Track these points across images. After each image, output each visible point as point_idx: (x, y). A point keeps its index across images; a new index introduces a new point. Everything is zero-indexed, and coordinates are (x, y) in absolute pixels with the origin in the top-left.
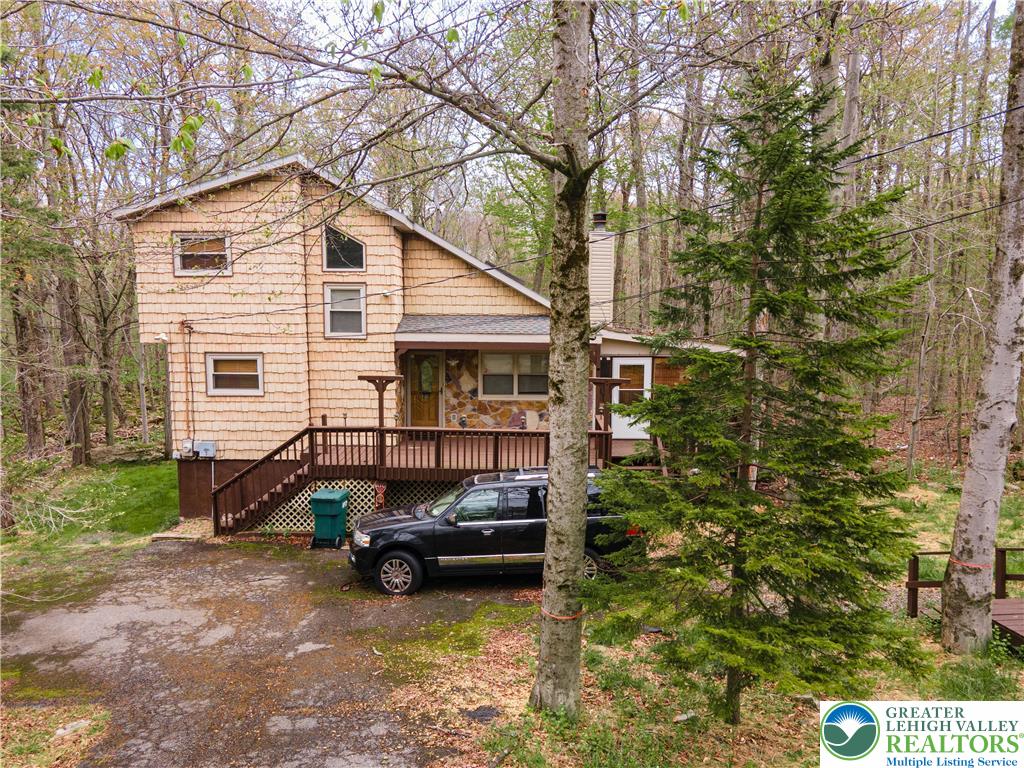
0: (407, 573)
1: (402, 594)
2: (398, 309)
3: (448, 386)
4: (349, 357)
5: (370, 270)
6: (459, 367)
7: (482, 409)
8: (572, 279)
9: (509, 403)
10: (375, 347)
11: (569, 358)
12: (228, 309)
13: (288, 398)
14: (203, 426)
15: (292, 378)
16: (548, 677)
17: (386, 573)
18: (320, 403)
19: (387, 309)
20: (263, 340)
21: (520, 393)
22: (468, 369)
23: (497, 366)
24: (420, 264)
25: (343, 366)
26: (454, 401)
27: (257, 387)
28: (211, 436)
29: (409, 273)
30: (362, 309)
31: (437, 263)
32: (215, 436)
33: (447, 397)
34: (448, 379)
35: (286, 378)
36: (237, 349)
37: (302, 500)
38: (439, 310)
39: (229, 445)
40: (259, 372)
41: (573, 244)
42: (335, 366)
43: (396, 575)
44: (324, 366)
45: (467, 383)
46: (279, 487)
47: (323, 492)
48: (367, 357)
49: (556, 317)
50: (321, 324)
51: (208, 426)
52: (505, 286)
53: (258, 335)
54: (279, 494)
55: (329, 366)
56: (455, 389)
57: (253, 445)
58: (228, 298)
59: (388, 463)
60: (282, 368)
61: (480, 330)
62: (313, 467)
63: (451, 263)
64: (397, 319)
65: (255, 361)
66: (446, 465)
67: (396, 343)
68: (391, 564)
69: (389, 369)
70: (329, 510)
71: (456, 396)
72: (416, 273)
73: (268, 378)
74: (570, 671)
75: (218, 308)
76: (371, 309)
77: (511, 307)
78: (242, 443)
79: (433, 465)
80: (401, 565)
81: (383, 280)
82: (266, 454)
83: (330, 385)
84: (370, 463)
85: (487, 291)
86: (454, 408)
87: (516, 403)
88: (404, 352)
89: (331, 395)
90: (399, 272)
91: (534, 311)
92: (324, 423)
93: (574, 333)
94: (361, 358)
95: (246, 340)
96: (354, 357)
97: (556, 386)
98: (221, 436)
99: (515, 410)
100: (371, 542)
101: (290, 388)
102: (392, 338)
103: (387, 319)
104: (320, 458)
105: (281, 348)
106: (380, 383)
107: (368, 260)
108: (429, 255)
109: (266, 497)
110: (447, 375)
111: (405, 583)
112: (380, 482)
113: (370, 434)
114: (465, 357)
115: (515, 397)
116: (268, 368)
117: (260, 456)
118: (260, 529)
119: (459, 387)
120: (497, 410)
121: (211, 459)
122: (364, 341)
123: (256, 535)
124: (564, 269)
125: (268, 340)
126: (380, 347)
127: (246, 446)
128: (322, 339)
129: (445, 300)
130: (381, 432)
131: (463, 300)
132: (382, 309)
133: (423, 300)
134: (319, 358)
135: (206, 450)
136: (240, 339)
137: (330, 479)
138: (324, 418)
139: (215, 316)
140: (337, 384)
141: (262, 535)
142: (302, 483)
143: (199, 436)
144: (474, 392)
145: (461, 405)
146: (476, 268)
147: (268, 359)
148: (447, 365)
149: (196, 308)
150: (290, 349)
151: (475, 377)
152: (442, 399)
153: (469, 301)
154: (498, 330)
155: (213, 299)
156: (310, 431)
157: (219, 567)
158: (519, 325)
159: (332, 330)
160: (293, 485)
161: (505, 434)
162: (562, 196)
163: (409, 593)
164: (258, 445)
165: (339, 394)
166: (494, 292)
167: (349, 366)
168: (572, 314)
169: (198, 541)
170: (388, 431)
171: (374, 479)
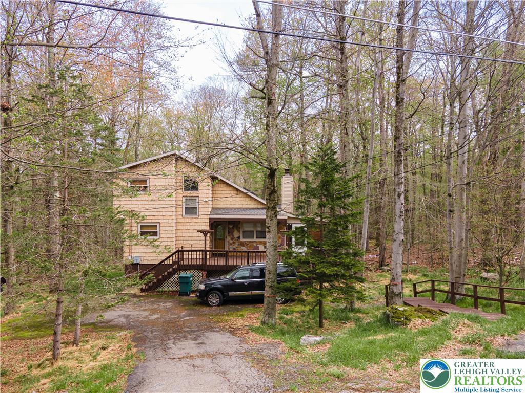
0: (218, 298)
1: (216, 306)
2: (210, 206)
3: (229, 236)
4: (191, 224)
5: (200, 192)
6: (233, 228)
7: (242, 244)
8: (272, 197)
9: (253, 242)
10: (201, 220)
11: (271, 220)
12: (147, 206)
13: (169, 240)
14: (135, 251)
15: (170, 232)
16: (267, 314)
17: (210, 299)
18: (180, 242)
19: (207, 206)
20: (160, 217)
21: (257, 238)
22: (237, 229)
23: (248, 228)
24: (218, 189)
25: (189, 228)
26: (231, 241)
27: (157, 236)
28: (138, 255)
29: (214, 192)
30: (197, 206)
31: (225, 188)
32: (140, 255)
33: (228, 239)
34: (229, 233)
35: (168, 232)
36: (150, 221)
37: (175, 278)
38: (225, 206)
39: (145, 258)
40: (158, 230)
41: (272, 188)
42: (186, 228)
43: (214, 299)
44: (182, 228)
45: (236, 234)
46: (166, 273)
47: (183, 274)
48: (199, 224)
49: (268, 209)
50: (180, 211)
51: (137, 251)
52: (251, 197)
53: (158, 216)
54: (166, 276)
55: (184, 227)
56: (231, 236)
57: (154, 258)
58: (147, 202)
59: (208, 264)
60: (167, 228)
61: (242, 214)
62: (179, 266)
63: (230, 188)
64: (210, 210)
65: (156, 226)
66: (230, 264)
67: (210, 219)
68: (212, 295)
69: (207, 228)
70: (185, 281)
71: (232, 239)
72: (217, 192)
73: (161, 232)
74: (273, 313)
75: (143, 206)
76: (200, 206)
77: (253, 205)
78: (149, 258)
79: (224, 264)
80: (216, 295)
81: (205, 195)
82: (160, 262)
83: (184, 235)
84: (201, 263)
85: (244, 199)
86: (231, 244)
87: (256, 242)
88: (213, 222)
89: (185, 239)
90: (211, 192)
91: (262, 206)
92: (182, 249)
93: (273, 213)
94: (196, 224)
95: (153, 218)
96: (194, 224)
97: (268, 228)
98: (142, 255)
99: (255, 244)
100: (205, 288)
101: (169, 236)
102: (209, 217)
103: (206, 210)
104: (182, 262)
105: (167, 221)
106: (205, 233)
107: (200, 188)
108: (222, 185)
109: (161, 277)
110: (228, 231)
111: (217, 302)
112: (205, 270)
113: (201, 252)
114: (235, 224)
115: (255, 239)
116: (161, 228)
117: (157, 262)
118: (158, 290)
119: (233, 236)
120: (248, 245)
121: (138, 264)
122: (198, 218)
123: (157, 292)
124: (270, 195)
125: (162, 217)
126: (204, 220)
127: (152, 258)
128: (181, 217)
129: (228, 202)
130: (205, 252)
131: (235, 202)
132: (205, 206)
133: (219, 202)
134: (180, 225)
135: (136, 260)
136: (151, 217)
137: (185, 270)
138: (182, 247)
139: (142, 209)
140: (187, 235)
141: (159, 292)
142: (175, 272)
143: (134, 255)
144: (239, 238)
145: (234, 243)
146: (240, 190)
147: (161, 225)
148: (229, 227)
149: (135, 206)
150: (170, 221)
151: (239, 232)
152: (226, 240)
153: (237, 203)
154: (248, 214)
155: (142, 202)
156: (178, 251)
157: (146, 301)
158: (256, 212)
159: (185, 214)
160: (171, 272)
161: (251, 252)
162: (269, 175)
163: (218, 305)
164: (156, 258)
165: (187, 238)
166: (247, 199)
167: (192, 227)
168: (272, 207)
169: (134, 294)
170: (208, 251)
171: (202, 270)
